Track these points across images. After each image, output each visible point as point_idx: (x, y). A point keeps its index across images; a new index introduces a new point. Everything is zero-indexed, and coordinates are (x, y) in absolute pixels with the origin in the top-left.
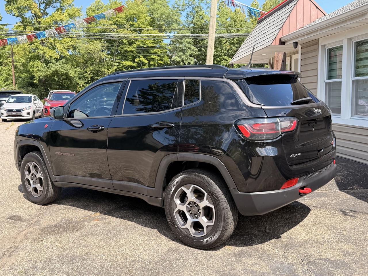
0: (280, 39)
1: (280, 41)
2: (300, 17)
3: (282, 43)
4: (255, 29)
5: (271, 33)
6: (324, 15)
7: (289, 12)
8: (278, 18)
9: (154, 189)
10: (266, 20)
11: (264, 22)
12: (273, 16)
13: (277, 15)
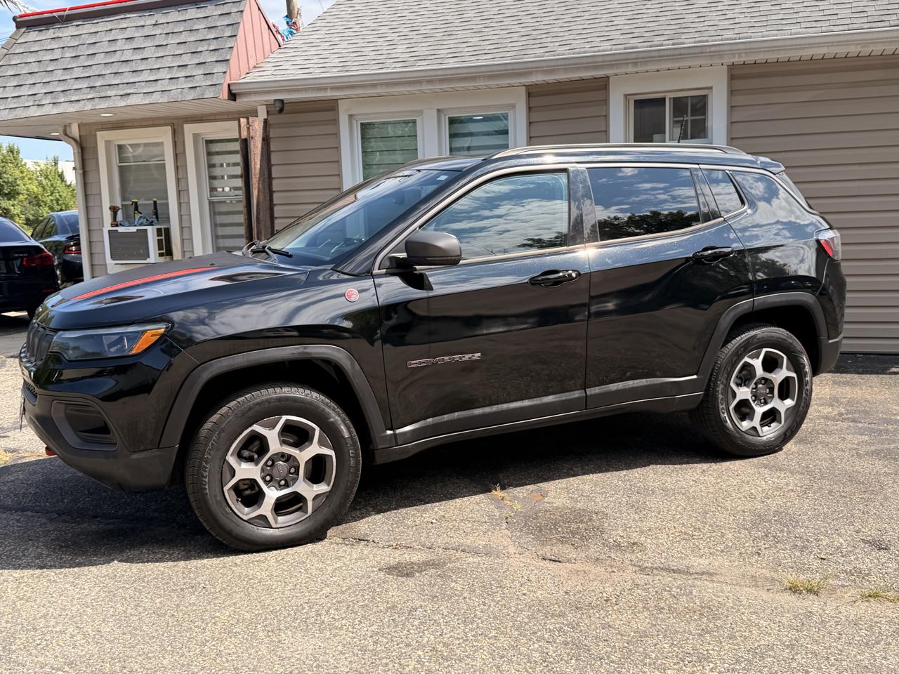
0: (229, 85)
1: (230, 90)
2: (250, 42)
3: (233, 96)
4: (19, 41)
5: (179, 66)
6: (280, 46)
7: (231, 27)
8: (173, 33)
9: (695, 377)
10: (77, 26)
11: (71, 30)
12: (123, 20)
13: (154, 22)
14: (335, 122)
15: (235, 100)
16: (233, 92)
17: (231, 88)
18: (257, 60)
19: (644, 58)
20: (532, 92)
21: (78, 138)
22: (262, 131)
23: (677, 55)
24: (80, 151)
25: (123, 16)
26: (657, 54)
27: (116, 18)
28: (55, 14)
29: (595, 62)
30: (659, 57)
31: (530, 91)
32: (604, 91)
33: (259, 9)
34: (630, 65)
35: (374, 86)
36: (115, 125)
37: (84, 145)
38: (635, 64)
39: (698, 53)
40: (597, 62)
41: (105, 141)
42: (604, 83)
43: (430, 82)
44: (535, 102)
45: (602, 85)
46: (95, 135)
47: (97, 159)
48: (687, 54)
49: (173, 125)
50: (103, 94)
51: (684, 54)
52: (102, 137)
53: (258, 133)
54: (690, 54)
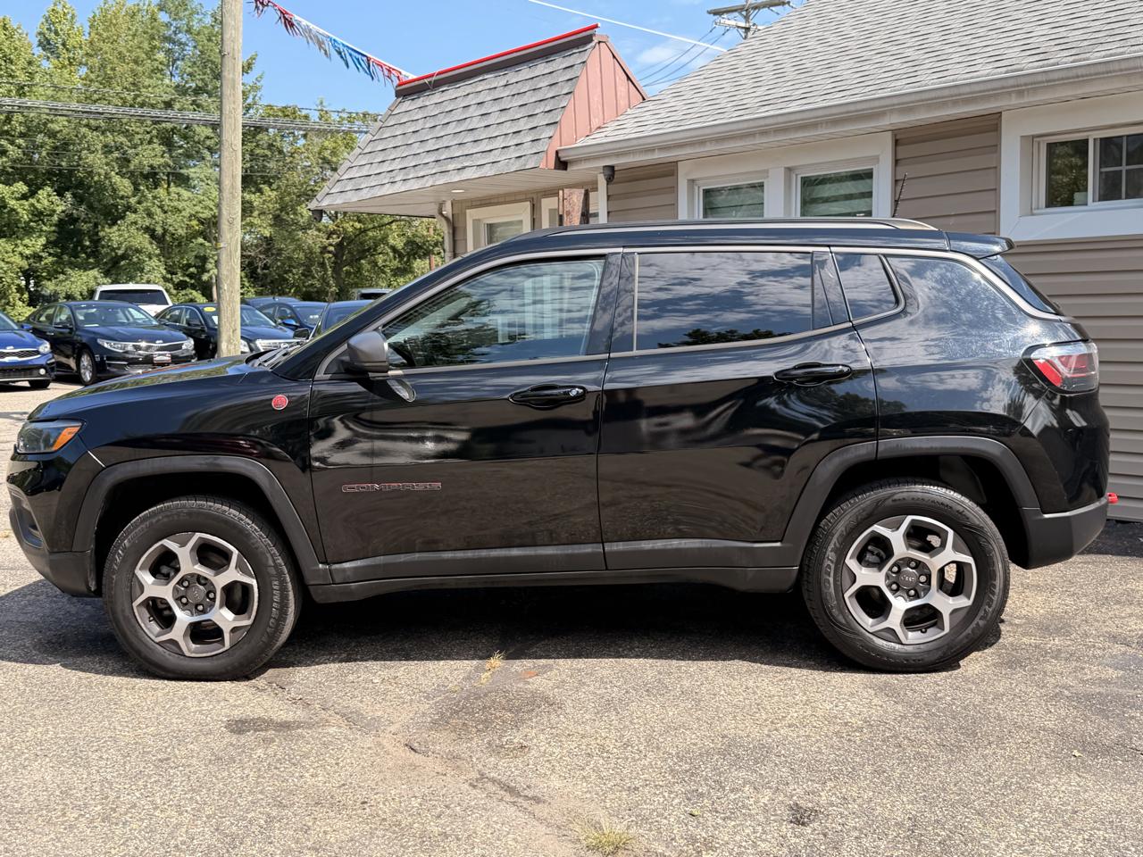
0: (557, 152)
1: (558, 158)
2: (596, 99)
3: (562, 164)
4: (394, 113)
5: (514, 133)
6: (644, 99)
7: (570, 82)
8: (518, 94)
9: (778, 544)
10: (443, 91)
11: (437, 97)
12: (481, 83)
13: (505, 83)
14: (673, 189)
15: (566, 169)
16: (562, 159)
17: (560, 155)
18: (604, 119)
19: (1026, 85)
20: (900, 139)
21: (450, 217)
22: (581, 205)
23: (1073, 78)
24: (451, 231)
25: (481, 78)
26: (1043, 78)
27: (476, 80)
28: (426, 81)
29: (960, 95)
30: (1047, 81)
31: (898, 138)
32: (995, 133)
33: (614, 57)
34: (1013, 95)
35: (702, 142)
36: (483, 202)
37: (456, 225)
38: (1020, 93)
39: (1103, 73)
40: (964, 94)
41: (474, 220)
42: (995, 122)
43: (764, 133)
44: (904, 152)
45: (990, 125)
46: (465, 214)
47: (466, 240)
48: (1087, 75)
49: (532, 200)
50: (444, 169)
51: (1082, 76)
52: (472, 215)
53: (576, 208)
54: (1091, 75)
